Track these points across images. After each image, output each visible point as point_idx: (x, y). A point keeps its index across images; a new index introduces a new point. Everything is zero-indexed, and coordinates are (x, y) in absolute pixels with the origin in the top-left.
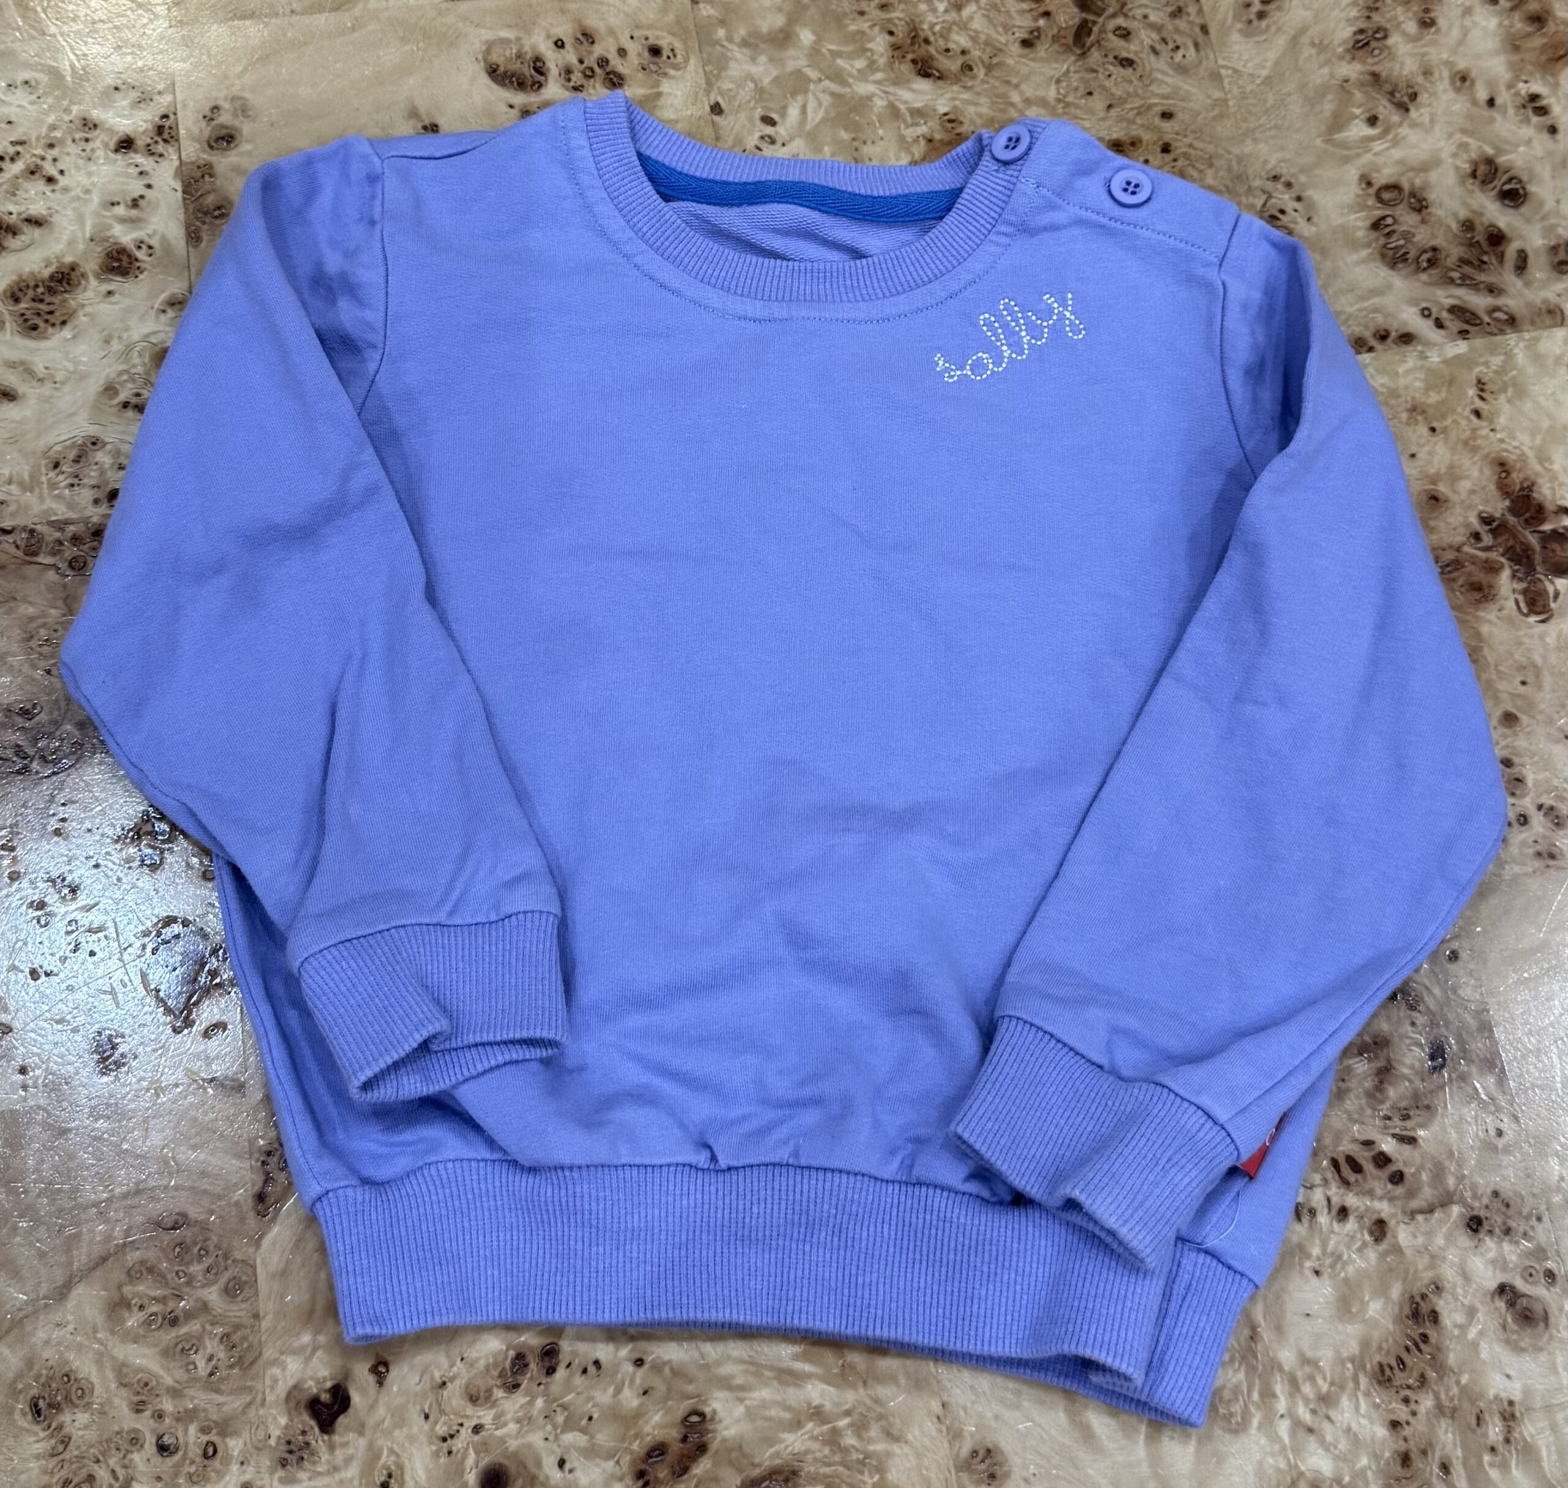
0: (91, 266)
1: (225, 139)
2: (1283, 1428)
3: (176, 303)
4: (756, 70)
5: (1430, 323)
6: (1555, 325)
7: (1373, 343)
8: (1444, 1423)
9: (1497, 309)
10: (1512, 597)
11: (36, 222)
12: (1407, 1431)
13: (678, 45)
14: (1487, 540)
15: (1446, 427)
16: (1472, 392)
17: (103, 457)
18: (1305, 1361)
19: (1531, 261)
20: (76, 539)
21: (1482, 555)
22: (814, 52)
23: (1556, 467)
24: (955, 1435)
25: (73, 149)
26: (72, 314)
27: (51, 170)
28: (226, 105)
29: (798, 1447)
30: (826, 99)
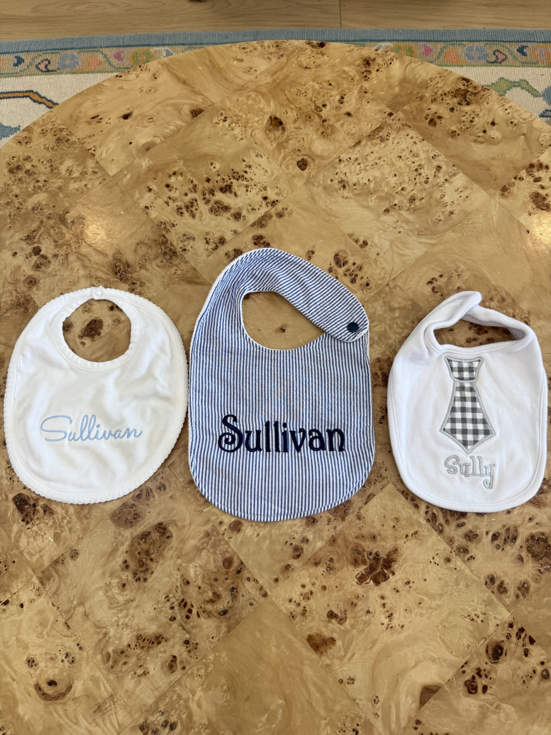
0: (232, 211)
1: (280, 215)
2: (115, 619)
3: (235, 232)
4: (379, 308)
5: (425, 510)
6: (447, 543)
7: (409, 498)
8: (135, 658)
9: (442, 525)
10: (359, 572)
11: (236, 195)
12: (129, 649)
13: (373, 288)
14: (371, 557)
15: (396, 530)
16: (412, 531)
17: (191, 243)
18: (133, 617)
19: (463, 528)
20: (171, 250)
21: (366, 558)
22: (395, 318)
23: (405, 565)
24: (77, 544)
25: (257, 190)
26: (220, 215)
27: (249, 189)
28: (289, 210)
29: (58, 512)
30: (383, 329)
